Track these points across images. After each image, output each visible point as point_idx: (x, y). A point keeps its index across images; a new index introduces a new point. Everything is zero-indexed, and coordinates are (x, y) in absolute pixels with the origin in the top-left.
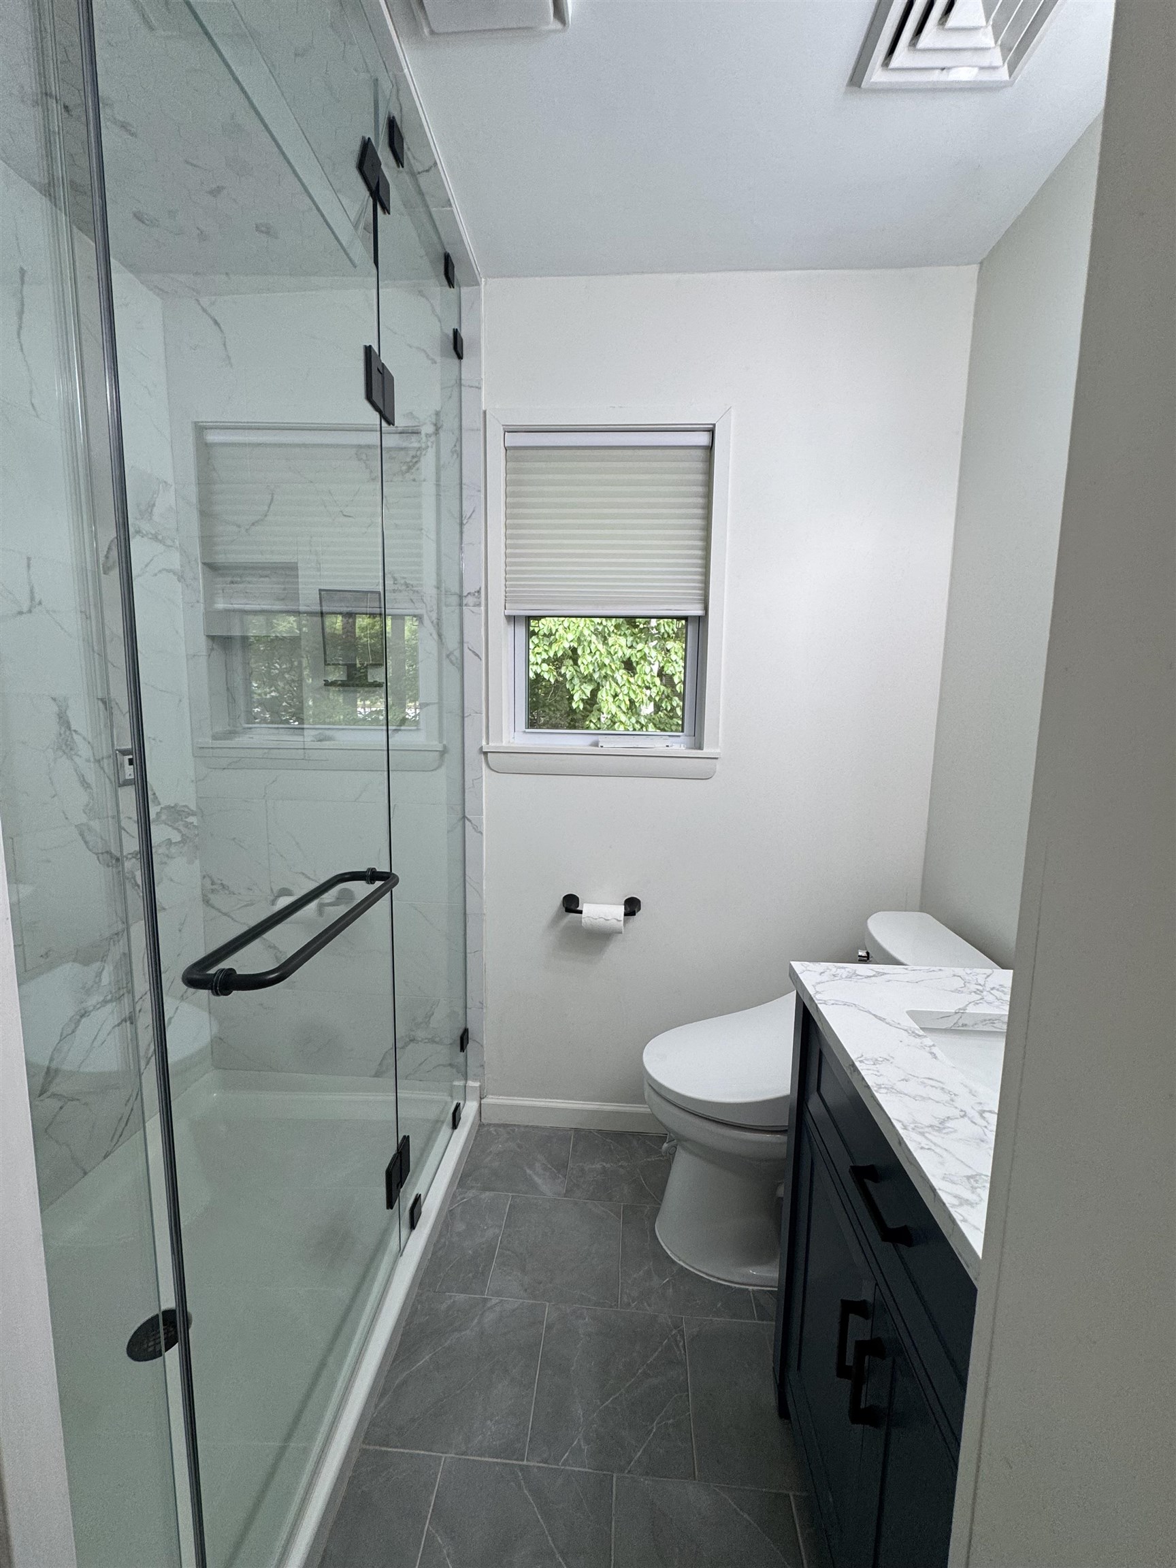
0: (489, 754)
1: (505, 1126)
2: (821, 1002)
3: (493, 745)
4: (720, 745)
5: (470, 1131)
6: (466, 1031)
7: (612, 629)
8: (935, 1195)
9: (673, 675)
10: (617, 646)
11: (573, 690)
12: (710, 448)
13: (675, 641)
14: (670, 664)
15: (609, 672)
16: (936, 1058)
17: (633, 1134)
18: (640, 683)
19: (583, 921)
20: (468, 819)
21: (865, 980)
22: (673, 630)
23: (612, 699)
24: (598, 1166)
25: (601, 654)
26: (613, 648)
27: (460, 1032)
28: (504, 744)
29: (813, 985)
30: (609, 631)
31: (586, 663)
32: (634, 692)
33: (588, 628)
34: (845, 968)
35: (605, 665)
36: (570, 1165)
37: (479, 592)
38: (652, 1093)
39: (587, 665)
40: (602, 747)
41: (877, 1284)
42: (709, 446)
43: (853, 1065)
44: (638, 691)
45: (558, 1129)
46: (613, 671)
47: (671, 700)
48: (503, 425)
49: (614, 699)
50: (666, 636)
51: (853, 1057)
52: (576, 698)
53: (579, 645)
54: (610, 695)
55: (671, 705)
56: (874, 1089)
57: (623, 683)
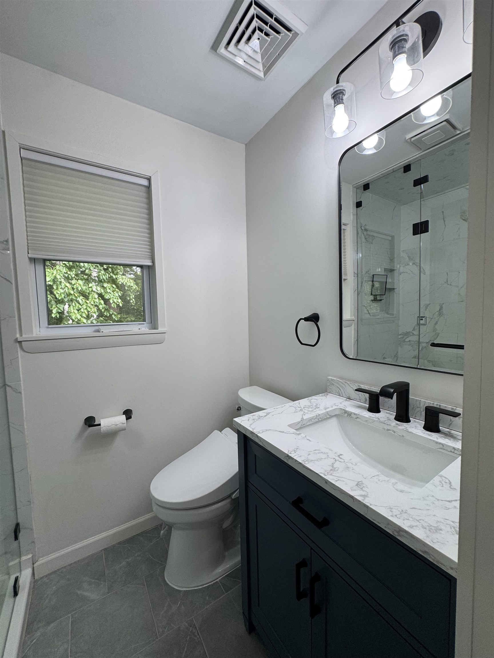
0: (23, 343)
1: (54, 572)
2: (257, 433)
3: (25, 336)
4: (166, 327)
5: (29, 592)
6: (18, 525)
7: (73, 276)
8: (353, 499)
9: (110, 299)
10: (78, 285)
11: (52, 307)
12: (149, 188)
13: (107, 283)
14: (107, 294)
15: (74, 298)
16: (310, 441)
17: (138, 535)
18: (92, 303)
19: (102, 429)
20: (8, 386)
21: (265, 418)
22: (106, 278)
23: (77, 312)
24: (124, 563)
25: (68, 289)
26: (75, 285)
27: (13, 527)
28: (34, 335)
29: (249, 427)
30: (72, 277)
31: (59, 293)
32: (89, 307)
33: (59, 275)
34: (255, 415)
35: (71, 294)
36: (107, 572)
37: (7, 241)
38: (159, 508)
39: (60, 294)
40: (102, 332)
41: (311, 549)
42: (148, 186)
43: (288, 456)
44: (92, 307)
45: (92, 555)
46: (76, 297)
47: (109, 311)
48: (19, 143)
49: (78, 312)
50: (103, 281)
51: (287, 453)
52: (54, 311)
53: (54, 283)
54: (75, 309)
55: (109, 313)
56: (303, 463)
57: (83, 303)
